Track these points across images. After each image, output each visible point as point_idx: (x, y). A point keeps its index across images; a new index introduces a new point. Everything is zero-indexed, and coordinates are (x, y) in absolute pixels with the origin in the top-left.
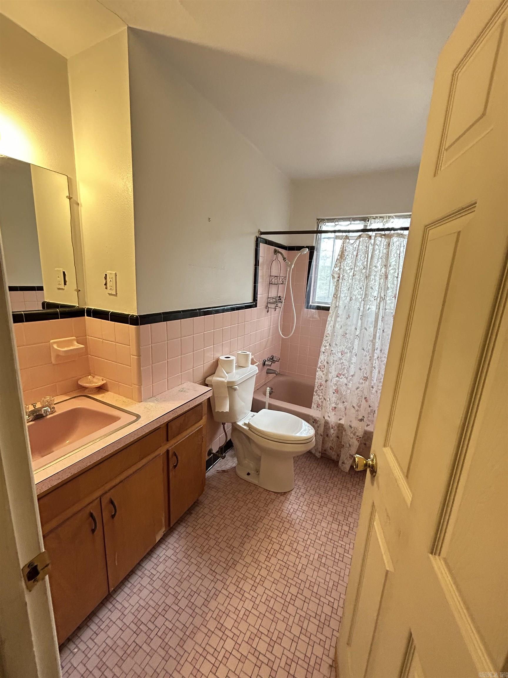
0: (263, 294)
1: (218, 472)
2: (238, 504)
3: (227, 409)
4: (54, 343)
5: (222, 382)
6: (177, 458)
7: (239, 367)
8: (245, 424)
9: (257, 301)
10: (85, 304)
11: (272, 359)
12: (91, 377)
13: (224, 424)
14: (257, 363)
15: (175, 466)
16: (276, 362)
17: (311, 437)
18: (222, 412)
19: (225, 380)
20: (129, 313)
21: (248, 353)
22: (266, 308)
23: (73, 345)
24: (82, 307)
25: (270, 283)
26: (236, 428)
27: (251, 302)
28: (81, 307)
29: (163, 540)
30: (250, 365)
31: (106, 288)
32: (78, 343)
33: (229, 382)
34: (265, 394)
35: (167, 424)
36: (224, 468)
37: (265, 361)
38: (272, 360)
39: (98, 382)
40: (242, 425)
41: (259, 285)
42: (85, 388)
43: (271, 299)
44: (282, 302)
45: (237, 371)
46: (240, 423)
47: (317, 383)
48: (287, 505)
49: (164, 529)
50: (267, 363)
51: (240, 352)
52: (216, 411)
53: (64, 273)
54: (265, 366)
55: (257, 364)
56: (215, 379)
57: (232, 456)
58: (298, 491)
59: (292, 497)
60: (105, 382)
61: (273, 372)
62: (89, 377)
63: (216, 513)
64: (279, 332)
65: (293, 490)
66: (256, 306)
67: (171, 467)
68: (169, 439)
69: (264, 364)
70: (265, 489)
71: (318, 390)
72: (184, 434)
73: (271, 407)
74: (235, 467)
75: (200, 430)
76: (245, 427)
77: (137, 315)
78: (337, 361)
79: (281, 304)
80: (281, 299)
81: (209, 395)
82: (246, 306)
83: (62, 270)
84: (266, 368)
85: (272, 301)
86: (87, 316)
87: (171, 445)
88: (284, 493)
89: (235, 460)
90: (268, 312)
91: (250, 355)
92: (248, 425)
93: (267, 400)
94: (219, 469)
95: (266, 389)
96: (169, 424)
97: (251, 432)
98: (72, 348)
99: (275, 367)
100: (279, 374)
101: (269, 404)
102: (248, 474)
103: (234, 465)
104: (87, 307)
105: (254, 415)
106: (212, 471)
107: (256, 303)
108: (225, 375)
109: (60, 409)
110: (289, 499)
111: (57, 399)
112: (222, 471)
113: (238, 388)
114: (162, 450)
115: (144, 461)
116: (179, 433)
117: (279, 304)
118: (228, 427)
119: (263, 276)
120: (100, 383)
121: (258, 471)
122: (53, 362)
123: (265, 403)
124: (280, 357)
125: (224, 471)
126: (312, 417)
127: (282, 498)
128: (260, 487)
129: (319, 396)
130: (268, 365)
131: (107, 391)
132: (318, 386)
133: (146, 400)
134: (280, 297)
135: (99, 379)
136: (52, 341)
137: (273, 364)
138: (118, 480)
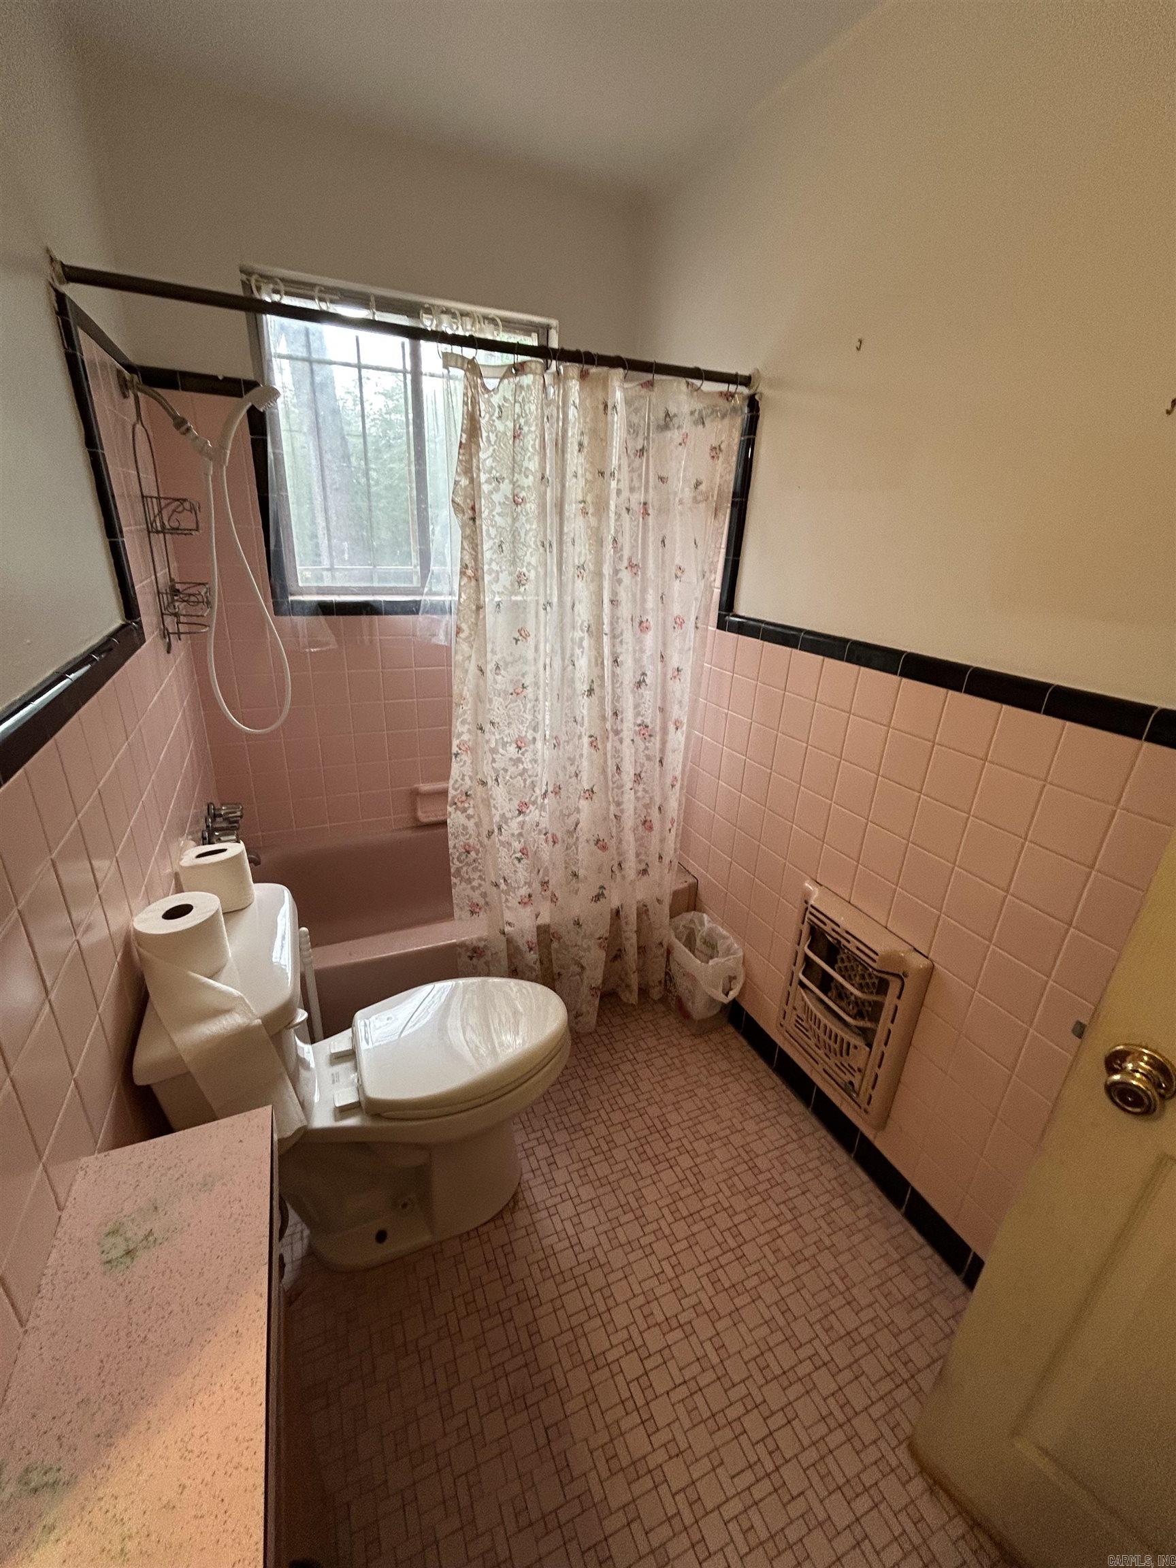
2: (435, 1361)
5: (242, 1034)
9: (139, 613)
22: (164, 637)
25: (150, 531)
33: (271, 1019)
41: (124, 539)
47: (455, 847)
56: (189, 1038)
58: (534, 1163)
59: (538, 1193)
65: (523, 1173)
66: (141, 638)
70: (459, 1236)
71: (462, 868)
76: (350, 1122)
78: (506, 770)
88: (512, 1198)
90: (168, 651)
92: (358, 1107)
97: (390, 1124)
102: (381, 1237)
107: (138, 621)
110: (536, 1204)
127: (522, 1218)
129: (469, 881)
132: (460, 854)
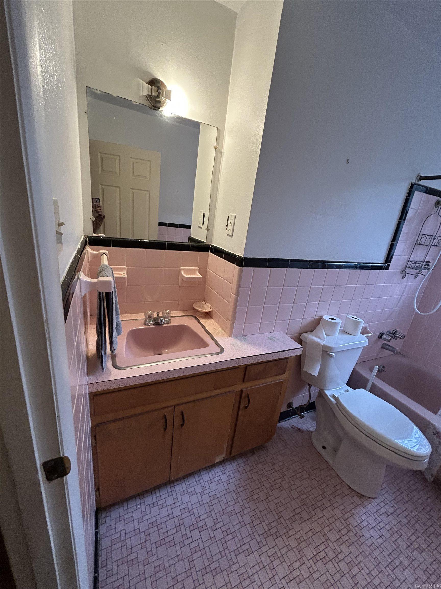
0: (402, 255)
1: (293, 427)
2: (302, 473)
3: (316, 373)
4: (183, 269)
5: (318, 344)
6: (249, 400)
7: (344, 332)
8: (333, 396)
9: (390, 262)
10: (212, 241)
11: (394, 334)
12: (204, 303)
13: (310, 386)
14: (370, 333)
15: (246, 407)
16: (398, 339)
17: (423, 455)
18: (310, 374)
19: (322, 342)
20: (238, 255)
21: (360, 320)
22: (402, 273)
23: (195, 274)
24: (209, 244)
25: (418, 244)
26: (321, 395)
27: (382, 262)
28: (207, 243)
29: (222, 463)
30: (359, 334)
31: (227, 229)
32: (199, 273)
33: (324, 346)
34: (371, 370)
35: (246, 367)
36: (299, 426)
37: (383, 334)
38: (392, 335)
39: (207, 308)
40: (330, 396)
41: (398, 243)
42: (197, 311)
43: (412, 263)
44: (429, 269)
45: (340, 336)
46: (328, 393)
48: (360, 511)
49: (224, 455)
50: (384, 336)
51: (349, 316)
52: (304, 370)
53: (204, 214)
54: (381, 340)
55: (370, 335)
56: (311, 337)
57: (313, 419)
58: (382, 505)
59: (372, 507)
60: (211, 310)
61: (391, 349)
62: (203, 302)
63: (277, 468)
64: (413, 305)
65: (376, 500)
66: (387, 268)
67: (242, 406)
68: (245, 381)
69: (380, 337)
70: (338, 475)
72: (263, 381)
73: (374, 390)
74: (312, 432)
75: (280, 384)
76: (332, 399)
77: (243, 257)
79: (427, 271)
80: (428, 265)
81: (299, 352)
82: (372, 266)
83: (203, 212)
84: (381, 342)
85: (413, 265)
86: (210, 252)
87: (246, 386)
88: (362, 495)
89: (315, 425)
90: (403, 278)
91: (363, 323)
92: (336, 399)
93: (372, 378)
94: (295, 425)
95: (374, 367)
96: (248, 367)
97: (337, 408)
98: (194, 276)
99: (395, 344)
100: (399, 353)
101: (373, 385)
102: (324, 448)
103: (312, 429)
104: (212, 244)
105: (348, 391)
106: (286, 424)
107: (389, 265)
108: (324, 337)
109: (175, 322)
110: (366, 506)
111: (174, 314)
112: (297, 428)
113: (335, 356)
114: (238, 388)
115: (218, 392)
116: (256, 379)
117: (423, 271)
118: (314, 391)
119: (407, 234)
120: (208, 310)
121: (335, 450)
122: (180, 284)
123: (367, 381)
124: (406, 335)
125: (299, 430)
126: (433, 425)
127: (357, 500)
128: (333, 469)
130: (384, 339)
131: (212, 318)
133: (235, 337)
134: (428, 262)
135: (208, 306)
136: (182, 268)
137: (393, 340)
138: (191, 399)
